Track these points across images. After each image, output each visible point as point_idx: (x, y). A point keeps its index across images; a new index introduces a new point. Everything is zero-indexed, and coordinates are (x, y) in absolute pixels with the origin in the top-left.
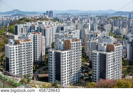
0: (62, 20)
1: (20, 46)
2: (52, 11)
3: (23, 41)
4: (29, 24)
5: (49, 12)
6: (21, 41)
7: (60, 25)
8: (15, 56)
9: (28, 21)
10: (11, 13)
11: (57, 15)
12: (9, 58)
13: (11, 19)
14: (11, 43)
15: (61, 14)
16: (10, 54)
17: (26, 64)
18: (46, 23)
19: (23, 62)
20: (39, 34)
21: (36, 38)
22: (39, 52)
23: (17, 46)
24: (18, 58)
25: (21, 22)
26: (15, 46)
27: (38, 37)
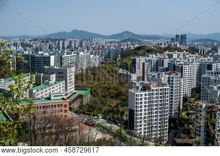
0: (204, 50)
1: (151, 92)
2: (185, 35)
3: (155, 86)
4: (154, 57)
5: (180, 37)
6: (153, 85)
7: (202, 60)
8: (143, 108)
9: (150, 51)
10: (119, 37)
11: (192, 42)
12: (134, 111)
13: (122, 47)
14: (138, 88)
15: (200, 41)
16: (135, 105)
17: (159, 121)
18: (179, 55)
19: (154, 118)
20: (177, 74)
21: (172, 81)
22: (175, 104)
23: (147, 93)
24: (147, 112)
25: (140, 52)
26: (143, 93)
27: (174, 79)
